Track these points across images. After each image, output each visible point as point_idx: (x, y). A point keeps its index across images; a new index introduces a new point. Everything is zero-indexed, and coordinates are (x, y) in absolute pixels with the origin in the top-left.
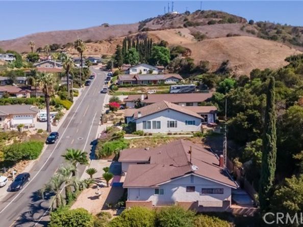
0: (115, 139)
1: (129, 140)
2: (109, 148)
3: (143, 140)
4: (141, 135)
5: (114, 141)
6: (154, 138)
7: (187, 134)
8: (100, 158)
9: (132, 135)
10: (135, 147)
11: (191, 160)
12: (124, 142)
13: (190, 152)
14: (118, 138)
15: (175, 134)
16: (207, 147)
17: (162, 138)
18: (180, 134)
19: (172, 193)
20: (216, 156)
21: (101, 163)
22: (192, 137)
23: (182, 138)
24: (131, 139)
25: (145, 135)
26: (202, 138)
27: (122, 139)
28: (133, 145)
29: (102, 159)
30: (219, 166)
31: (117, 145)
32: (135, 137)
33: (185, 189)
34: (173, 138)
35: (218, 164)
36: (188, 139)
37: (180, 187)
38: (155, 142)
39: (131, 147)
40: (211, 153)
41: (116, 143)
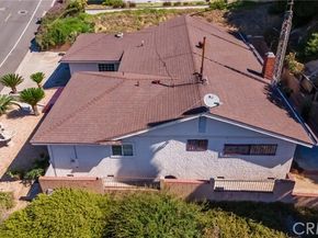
0: (71, 14)
1: (95, 16)
2: (58, 32)
3: (120, 17)
4: (115, 7)
5: (69, 19)
6: (139, 12)
7: (199, 4)
8: (45, 49)
9: (102, 7)
10: (104, 29)
11: (202, 69)
12: (86, 20)
13: (201, 46)
14: (75, 12)
15: (176, 5)
16: (232, 29)
17: (153, 11)
18: (186, 4)
19: (153, 153)
20: (251, 49)
21: (46, 58)
22: (206, 10)
23: (188, 11)
24: (99, 15)
25: (123, 6)
26: (225, 10)
27: (81, 14)
28: (100, 26)
29: (49, 50)
30: (262, 75)
31: (74, 25)
32: (104, 11)
33: (183, 145)
34: (173, 11)
35: (260, 71)
36: (199, 14)
37: (172, 142)
38: (140, 19)
39: (96, 30)
40: (241, 42)
41: (71, 23)
